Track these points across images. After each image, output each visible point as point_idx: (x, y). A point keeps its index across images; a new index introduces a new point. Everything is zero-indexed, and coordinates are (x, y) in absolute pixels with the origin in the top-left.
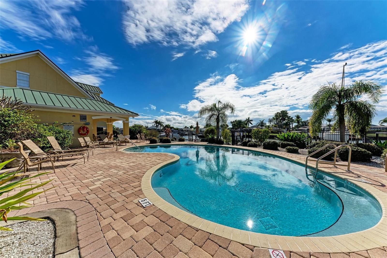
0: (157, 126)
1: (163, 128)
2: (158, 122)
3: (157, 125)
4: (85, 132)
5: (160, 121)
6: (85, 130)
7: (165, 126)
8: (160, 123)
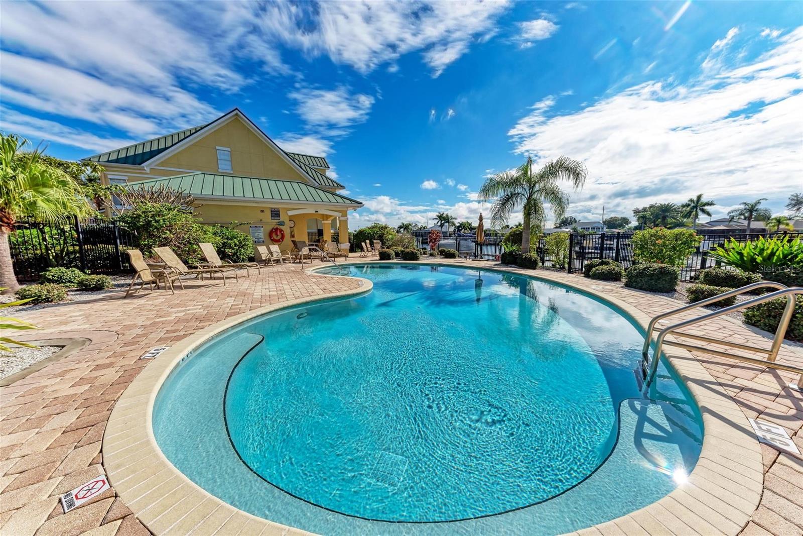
0: (442, 226)
1: (454, 231)
2: (444, 218)
3: (441, 224)
4: (279, 237)
5: (447, 215)
6: (279, 233)
7: (458, 225)
8: (448, 219)
